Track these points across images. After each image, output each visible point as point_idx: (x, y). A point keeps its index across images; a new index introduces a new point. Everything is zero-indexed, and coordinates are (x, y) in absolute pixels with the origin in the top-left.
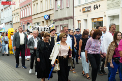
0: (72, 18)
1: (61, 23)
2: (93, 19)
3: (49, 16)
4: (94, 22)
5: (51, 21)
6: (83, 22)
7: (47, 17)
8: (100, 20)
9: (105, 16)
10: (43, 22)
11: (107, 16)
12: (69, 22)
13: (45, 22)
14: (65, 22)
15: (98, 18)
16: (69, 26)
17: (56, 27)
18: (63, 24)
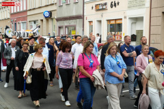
0: (81, 17)
1: (66, 23)
2: (109, 21)
3: (50, 13)
4: (111, 25)
5: (52, 19)
6: (95, 24)
8: (118, 22)
9: (125, 17)
10: (42, 20)
11: (128, 18)
12: (78, 23)
13: (44, 20)
14: (72, 22)
15: (116, 20)
16: (77, 28)
17: (60, 28)
18: (68, 24)
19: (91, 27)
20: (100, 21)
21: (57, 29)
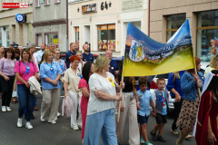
0: (64, 22)
1: (45, 29)
2: (99, 26)
4: (102, 31)
5: (27, 24)
6: (82, 30)
7: (21, 18)
8: (110, 28)
9: (119, 22)
10: (14, 26)
11: (122, 22)
12: (60, 29)
13: (17, 25)
14: (53, 29)
15: (108, 25)
16: (60, 36)
17: (38, 35)
18: (48, 31)
19: (77, 34)
20: (88, 27)
21: (34, 37)
